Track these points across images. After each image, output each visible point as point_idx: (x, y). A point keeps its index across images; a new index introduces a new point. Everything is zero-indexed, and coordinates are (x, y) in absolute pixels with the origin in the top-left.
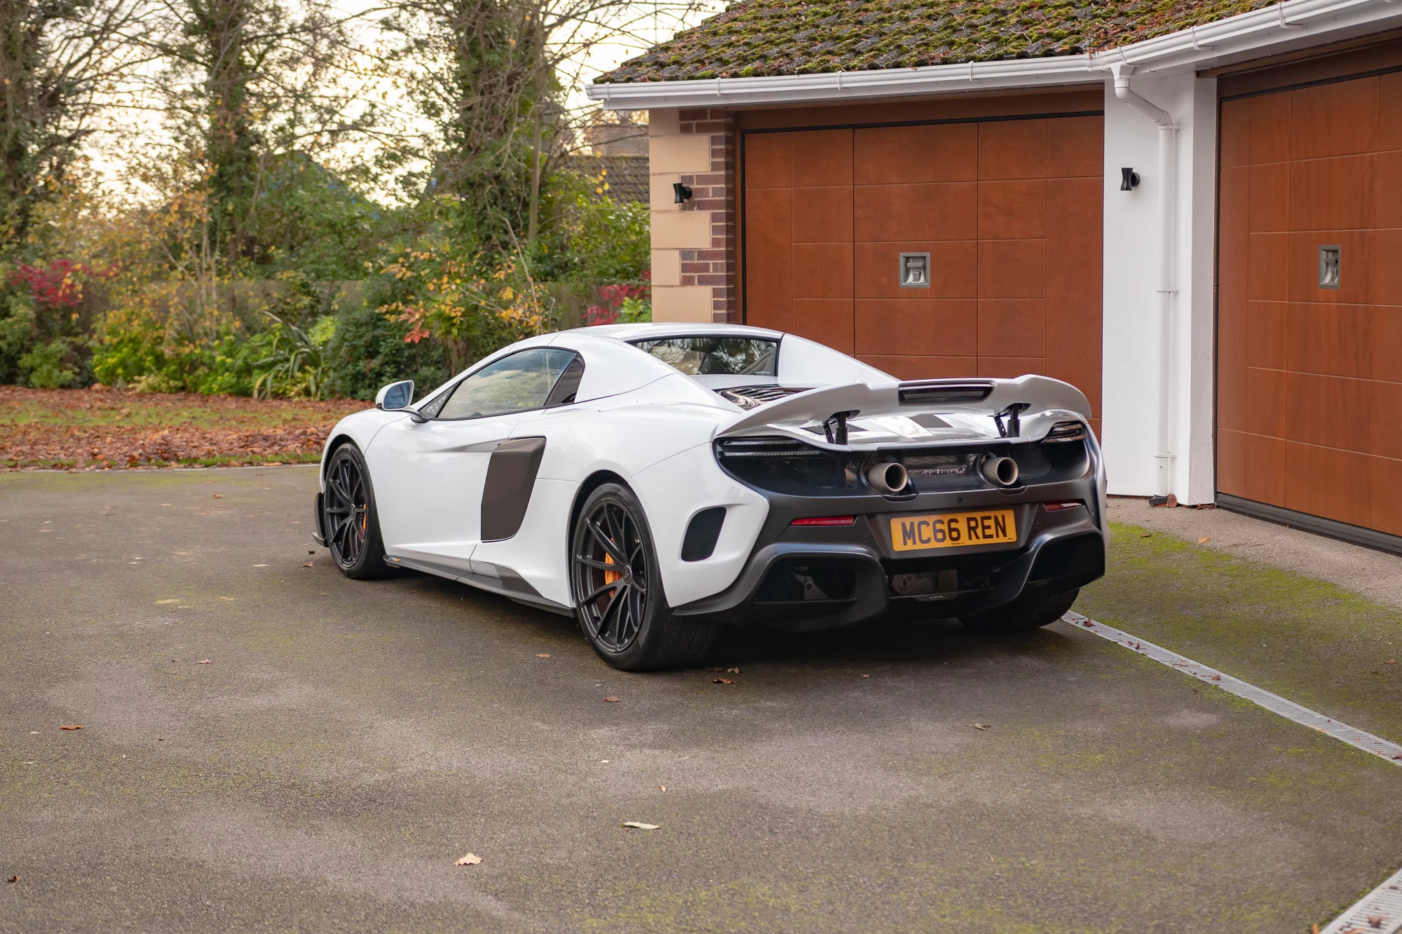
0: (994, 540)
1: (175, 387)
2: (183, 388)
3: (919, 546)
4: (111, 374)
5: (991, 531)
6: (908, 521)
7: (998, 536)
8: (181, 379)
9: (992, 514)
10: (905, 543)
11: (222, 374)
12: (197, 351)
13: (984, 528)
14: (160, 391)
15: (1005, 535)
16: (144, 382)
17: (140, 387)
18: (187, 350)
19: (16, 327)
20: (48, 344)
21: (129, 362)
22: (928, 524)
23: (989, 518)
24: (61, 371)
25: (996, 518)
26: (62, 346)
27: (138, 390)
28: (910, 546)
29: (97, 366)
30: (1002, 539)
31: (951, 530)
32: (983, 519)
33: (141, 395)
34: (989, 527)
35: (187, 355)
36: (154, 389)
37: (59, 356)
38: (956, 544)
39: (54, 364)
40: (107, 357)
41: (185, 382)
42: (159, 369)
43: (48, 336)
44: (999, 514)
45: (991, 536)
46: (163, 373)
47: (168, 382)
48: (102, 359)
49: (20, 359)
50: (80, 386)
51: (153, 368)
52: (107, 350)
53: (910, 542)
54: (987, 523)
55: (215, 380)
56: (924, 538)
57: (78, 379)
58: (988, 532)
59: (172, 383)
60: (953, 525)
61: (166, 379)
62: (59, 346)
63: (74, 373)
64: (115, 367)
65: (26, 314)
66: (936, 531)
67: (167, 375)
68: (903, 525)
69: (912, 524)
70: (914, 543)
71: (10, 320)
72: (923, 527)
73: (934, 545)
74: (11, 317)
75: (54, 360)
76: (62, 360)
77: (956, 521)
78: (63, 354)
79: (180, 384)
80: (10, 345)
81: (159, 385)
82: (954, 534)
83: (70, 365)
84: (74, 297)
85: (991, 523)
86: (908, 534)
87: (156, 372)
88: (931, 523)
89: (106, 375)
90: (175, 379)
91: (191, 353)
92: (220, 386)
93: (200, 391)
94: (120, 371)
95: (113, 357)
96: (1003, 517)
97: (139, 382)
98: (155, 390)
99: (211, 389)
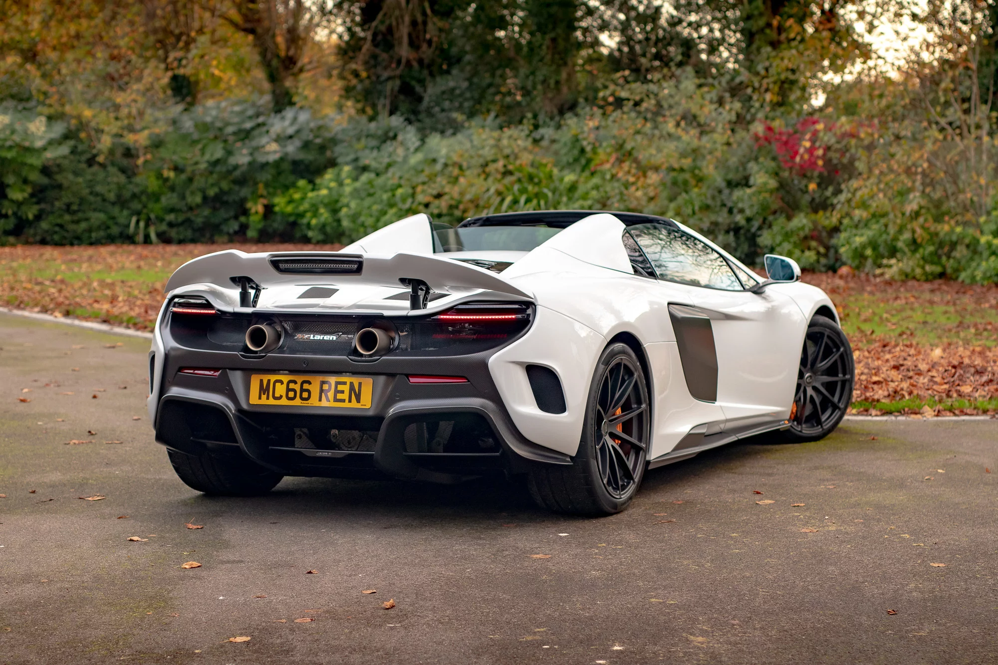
0: (346, 405)
1: (932, 274)
2: (942, 275)
3: (272, 402)
4: (859, 255)
5: (345, 396)
6: (265, 378)
7: (350, 401)
8: (938, 263)
9: (347, 379)
10: (260, 398)
11: (987, 260)
12: (959, 229)
13: (337, 392)
14: (914, 278)
15: (358, 401)
16: (894, 268)
17: (889, 274)
18: (946, 228)
19: (754, 199)
20: (789, 218)
21: (880, 241)
22: (282, 383)
23: (345, 383)
24: (803, 251)
25: (352, 384)
26: (805, 221)
27: (887, 276)
28: (264, 401)
29: (843, 245)
30: (354, 404)
31: (302, 390)
32: (337, 383)
33: (889, 283)
34: (342, 392)
35: (946, 234)
36: (907, 275)
37: (802, 234)
38: (305, 403)
39: (795, 243)
40: (855, 235)
41: (944, 267)
42: (914, 251)
43: (790, 208)
44: (356, 380)
45: (343, 401)
46: (918, 255)
47: (923, 268)
48: (849, 238)
49: (759, 236)
50: (823, 269)
51: (906, 250)
52: (856, 227)
53: (264, 397)
54: (340, 387)
55: (979, 265)
56: (277, 395)
57: (823, 261)
58: (339, 396)
59: (928, 268)
60: (306, 386)
61: (922, 262)
62: (801, 221)
63: (818, 253)
64: (864, 247)
65: (765, 184)
66: (288, 390)
67: (923, 258)
68: (261, 381)
69: (269, 381)
70: (268, 398)
71: (748, 191)
72: (278, 385)
73: (284, 402)
74: (749, 187)
75: (794, 239)
76: (806, 238)
77: (309, 383)
78: (807, 231)
79: (938, 269)
80: (749, 220)
81: (913, 270)
82: (305, 395)
83: (814, 244)
84: (813, 164)
85: (346, 388)
86: (264, 390)
87: (909, 254)
88: (285, 383)
89: (854, 258)
90: (932, 263)
91: (952, 231)
92: (984, 273)
93: (960, 279)
94: (869, 252)
95: (862, 235)
96: (360, 384)
97: (890, 266)
98: (907, 277)
99: (973, 278)
